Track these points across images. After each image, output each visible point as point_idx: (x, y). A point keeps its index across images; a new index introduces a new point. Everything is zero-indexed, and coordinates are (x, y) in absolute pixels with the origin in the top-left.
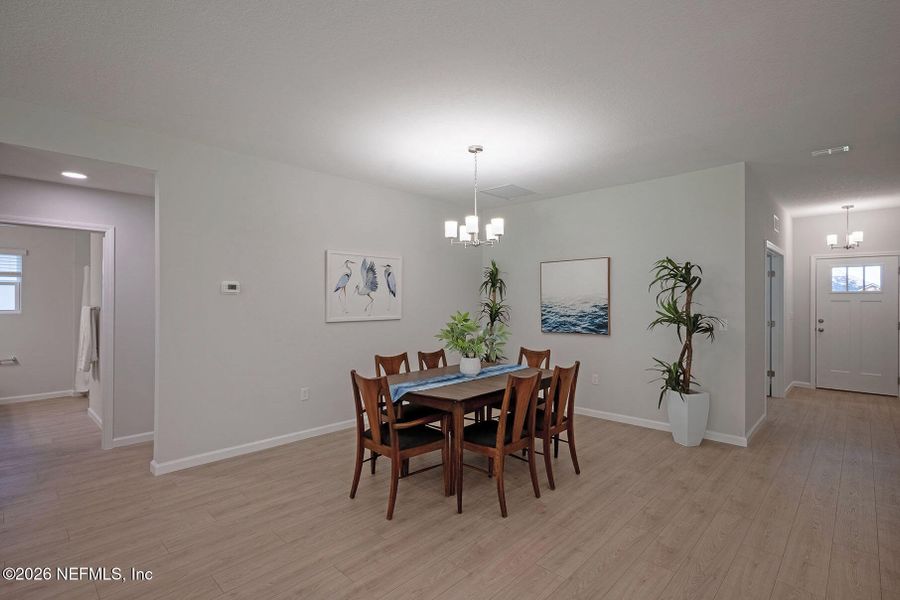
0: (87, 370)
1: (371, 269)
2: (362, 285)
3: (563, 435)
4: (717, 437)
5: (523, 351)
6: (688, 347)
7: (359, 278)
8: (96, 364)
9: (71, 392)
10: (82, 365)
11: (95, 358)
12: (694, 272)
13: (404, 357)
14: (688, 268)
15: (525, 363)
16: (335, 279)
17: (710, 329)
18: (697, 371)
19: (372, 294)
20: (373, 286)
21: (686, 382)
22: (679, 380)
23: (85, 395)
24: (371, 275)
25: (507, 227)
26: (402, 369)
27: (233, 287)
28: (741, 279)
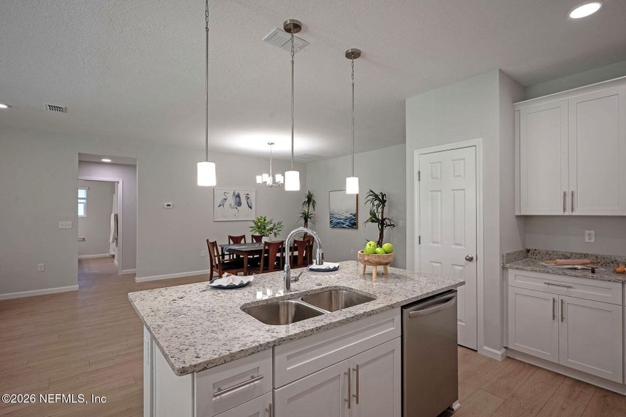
0: (113, 242)
1: (238, 196)
2: (233, 204)
6: (381, 234)
7: (231, 200)
8: (117, 239)
9: (108, 255)
10: (111, 240)
11: (116, 237)
13: (244, 237)
16: (218, 201)
17: (393, 225)
19: (238, 208)
20: (239, 204)
23: (113, 256)
24: (238, 199)
26: (243, 242)
27: (169, 205)
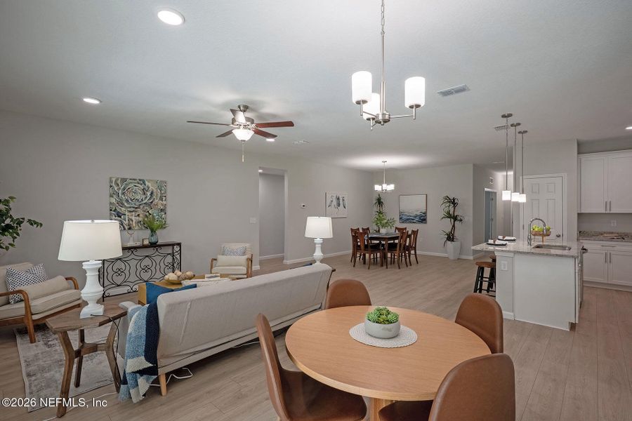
1: (338, 199)
2: (336, 205)
3: (413, 252)
4: (464, 257)
5: (396, 228)
6: (454, 226)
7: (335, 202)
12: (456, 201)
14: (454, 199)
15: (397, 232)
16: (328, 202)
17: (461, 220)
18: (457, 234)
19: (339, 208)
20: (339, 205)
21: (453, 238)
22: (450, 237)
24: (338, 201)
25: (395, 188)
27: (304, 206)
28: (471, 203)
